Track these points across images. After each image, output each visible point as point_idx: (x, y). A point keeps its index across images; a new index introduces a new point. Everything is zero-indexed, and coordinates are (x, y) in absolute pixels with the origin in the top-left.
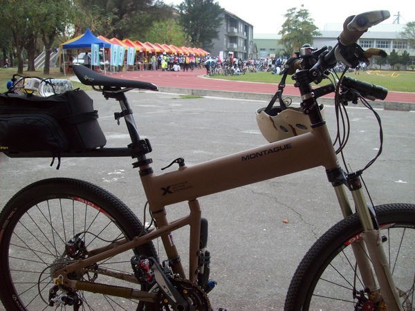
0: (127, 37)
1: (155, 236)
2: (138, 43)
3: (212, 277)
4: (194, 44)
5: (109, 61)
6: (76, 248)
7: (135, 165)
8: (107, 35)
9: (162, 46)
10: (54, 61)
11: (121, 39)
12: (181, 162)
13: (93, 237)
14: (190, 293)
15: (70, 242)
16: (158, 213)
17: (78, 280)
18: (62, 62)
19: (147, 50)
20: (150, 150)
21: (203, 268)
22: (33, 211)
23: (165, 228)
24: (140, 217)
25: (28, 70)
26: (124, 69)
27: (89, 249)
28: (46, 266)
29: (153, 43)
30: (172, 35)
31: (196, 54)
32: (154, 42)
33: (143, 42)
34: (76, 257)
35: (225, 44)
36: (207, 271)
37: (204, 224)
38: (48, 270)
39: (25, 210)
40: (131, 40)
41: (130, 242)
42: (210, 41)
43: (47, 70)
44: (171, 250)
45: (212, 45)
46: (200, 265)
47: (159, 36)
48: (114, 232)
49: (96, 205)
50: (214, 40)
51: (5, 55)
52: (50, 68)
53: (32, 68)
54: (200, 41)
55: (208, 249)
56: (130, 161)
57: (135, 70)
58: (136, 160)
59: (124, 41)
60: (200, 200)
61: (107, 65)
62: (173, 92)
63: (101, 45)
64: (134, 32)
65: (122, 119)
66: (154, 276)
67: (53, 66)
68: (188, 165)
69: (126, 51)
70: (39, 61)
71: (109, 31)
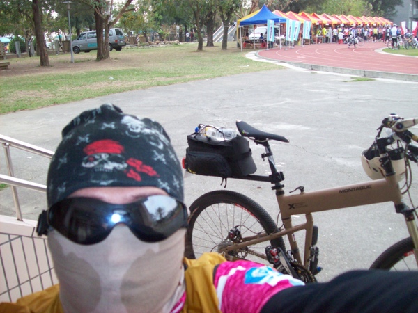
0: (304, 8)
1: (284, 234)
2: (314, 16)
3: (319, 265)
4: (375, 12)
5: (285, 36)
6: (235, 235)
7: (273, 188)
8: (283, 9)
9: (340, 17)
10: (231, 35)
11: (297, 12)
12: (302, 189)
13: (246, 229)
14: (302, 273)
15: (232, 230)
16: (286, 220)
17: (234, 256)
18: (239, 37)
19: (324, 23)
20: (283, 179)
21: (314, 257)
22: (209, 208)
23: (290, 230)
24: (275, 220)
25: (208, 45)
26: (300, 43)
27: (243, 236)
28: (215, 245)
29: (331, 15)
30: (351, 4)
31: (376, 23)
32: (331, 13)
33: (320, 14)
34: (235, 241)
35: (410, 10)
36: (316, 260)
37: (315, 230)
38: (217, 248)
39: (204, 208)
40: (307, 12)
41: (268, 236)
42: (393, 9)
43: (224, 46)
44: (293, 244)
45: (395, 13)
46: (312, 256)
47: (336, 6)
48: (259, 228)
49: (248, 210)
50: (397, 7)
51: (186, 29)
52: (228, 42)
53: (210, 44)
54: (382, 9)
55: (318, 245)
56: (269, 185)
57: (311, 43)
58: (274, 185)
59: (300, 14)
60: (313, 214)
61: (282, 39)
62: (345, 73)
63: (276, 21)
64: (310, 4)
65: (266, 158)
66: (279, 259)
67: (231, 40)
68: (306, 191)
69: (302, 24)
70: (218, 35)
71: (286, 5)
